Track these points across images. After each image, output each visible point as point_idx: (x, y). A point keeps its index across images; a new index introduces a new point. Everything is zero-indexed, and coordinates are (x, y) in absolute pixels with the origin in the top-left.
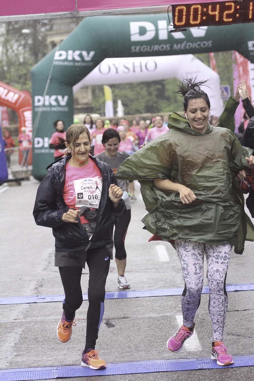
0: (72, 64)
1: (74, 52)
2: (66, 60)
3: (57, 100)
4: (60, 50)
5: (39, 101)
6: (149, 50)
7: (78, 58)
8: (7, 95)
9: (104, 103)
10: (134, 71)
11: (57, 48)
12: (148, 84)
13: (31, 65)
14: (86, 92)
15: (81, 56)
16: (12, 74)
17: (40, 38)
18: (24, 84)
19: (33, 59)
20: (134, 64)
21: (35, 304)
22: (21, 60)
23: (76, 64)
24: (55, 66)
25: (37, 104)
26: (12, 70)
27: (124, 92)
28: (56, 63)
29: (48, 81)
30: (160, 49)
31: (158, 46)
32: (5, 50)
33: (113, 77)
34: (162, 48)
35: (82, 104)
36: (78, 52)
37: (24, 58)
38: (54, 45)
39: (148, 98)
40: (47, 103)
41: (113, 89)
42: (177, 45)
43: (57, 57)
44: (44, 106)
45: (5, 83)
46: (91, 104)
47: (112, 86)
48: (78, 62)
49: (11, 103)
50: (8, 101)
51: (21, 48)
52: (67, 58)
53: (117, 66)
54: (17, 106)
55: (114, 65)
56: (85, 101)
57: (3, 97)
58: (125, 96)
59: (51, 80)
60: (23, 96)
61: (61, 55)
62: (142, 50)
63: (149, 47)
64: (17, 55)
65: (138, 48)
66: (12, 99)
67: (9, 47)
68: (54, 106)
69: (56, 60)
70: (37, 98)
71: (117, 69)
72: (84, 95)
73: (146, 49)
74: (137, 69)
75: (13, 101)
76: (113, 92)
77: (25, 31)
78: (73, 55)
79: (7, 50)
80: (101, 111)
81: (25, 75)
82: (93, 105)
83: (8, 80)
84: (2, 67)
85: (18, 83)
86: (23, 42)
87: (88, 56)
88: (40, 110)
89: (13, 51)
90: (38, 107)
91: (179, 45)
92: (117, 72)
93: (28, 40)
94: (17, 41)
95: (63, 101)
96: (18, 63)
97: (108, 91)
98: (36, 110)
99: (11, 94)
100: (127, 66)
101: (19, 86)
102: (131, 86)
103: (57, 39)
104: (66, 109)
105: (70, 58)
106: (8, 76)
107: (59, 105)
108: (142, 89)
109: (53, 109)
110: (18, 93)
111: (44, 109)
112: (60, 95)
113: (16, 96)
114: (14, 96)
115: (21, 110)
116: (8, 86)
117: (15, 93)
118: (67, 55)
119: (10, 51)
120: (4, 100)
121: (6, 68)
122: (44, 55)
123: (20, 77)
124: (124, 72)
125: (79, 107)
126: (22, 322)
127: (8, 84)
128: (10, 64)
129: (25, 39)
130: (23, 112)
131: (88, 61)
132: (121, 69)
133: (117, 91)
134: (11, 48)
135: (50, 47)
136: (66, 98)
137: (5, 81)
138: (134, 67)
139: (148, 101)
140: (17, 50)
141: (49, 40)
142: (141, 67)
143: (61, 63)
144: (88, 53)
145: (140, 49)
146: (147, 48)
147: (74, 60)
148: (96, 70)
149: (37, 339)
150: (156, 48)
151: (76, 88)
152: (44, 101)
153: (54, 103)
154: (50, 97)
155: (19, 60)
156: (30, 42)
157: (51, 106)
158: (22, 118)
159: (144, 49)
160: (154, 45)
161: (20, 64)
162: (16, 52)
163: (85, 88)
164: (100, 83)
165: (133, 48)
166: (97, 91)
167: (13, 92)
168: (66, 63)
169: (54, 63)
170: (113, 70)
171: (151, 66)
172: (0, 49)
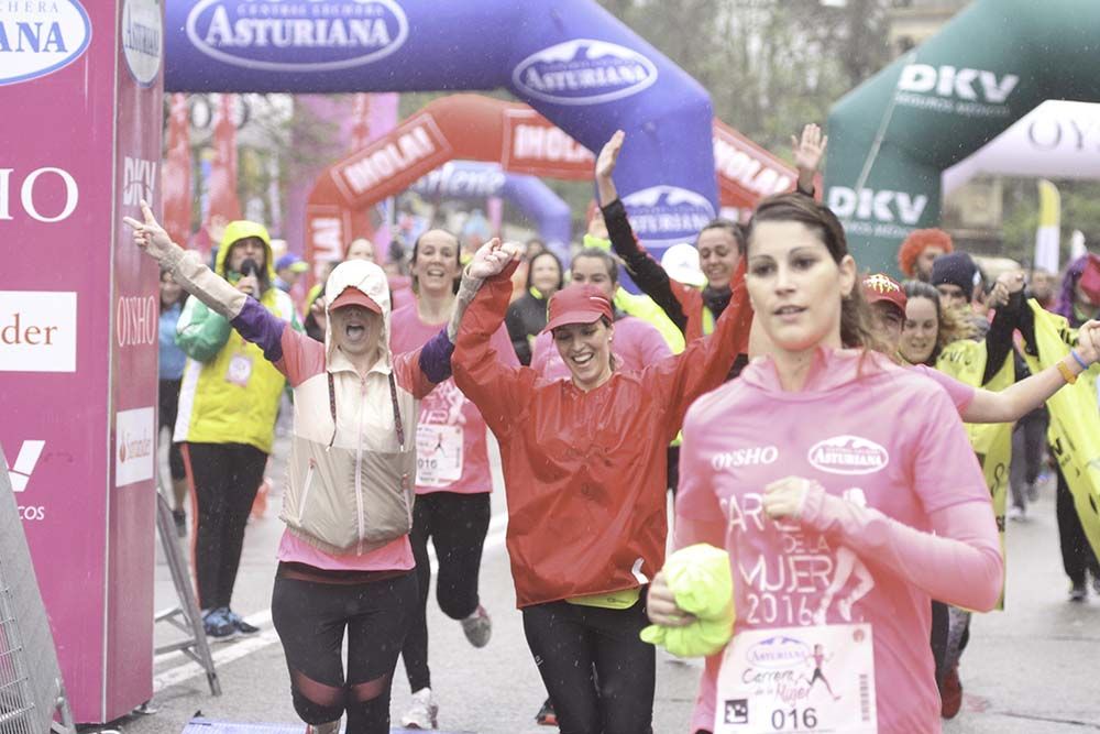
0: (947, 106)
1: (958, 71)
2: (933, 93)
3: (893, 206)
4: (918, 62)
5: (842, 202)
7: (967, 92)
8: (755, 176)
9: (1034, 230)
11: (912, 55)
13: (836, 98)
14: (987, 194)
15: (976, 85)
16: (782, 118)
17: (872, 24)
19: (847, 82)
22: (812, 82)
23: (961, 108)
24: (900, 108)
25: (835, 209)
26: (782, 107)
27: (1095, 204)
28: (901, 99)
29: (876, 149)
32: (767, 50)
33: (1068, 158)
35: (969, 228)
36: (968, 75)
37: (821, 78)
38: (907, 45)
40: (864, 212)
41: (1066, 193)
43: (907, 81)
45: (755, 142)
46: (998, 229)
47: (1065, 185)
48: (966, 101)
50: (757, 194)
51: (814, 48)
52: (935, 87)
53: (1082, 128)
55: (1074, 123)
56: (980, 218)
57: (745, 181)
59: (884, 145)
61: (918, 78)
64: (800, 68)
66: (770, 188)
67: (779, 41)
68: (884, 223)
69: (903, 92)
70: (836, 193)
71: (1080, 137)
72: (980, 201)
76: (1064, 202)
78: (956, 81)
79: (774, 50)
80: (1026, 254)
82: (1002, 234)
83: (766, 136)
84: (755, 98)
86: (822, 32)
87: (998, 89)
89: (791, 55)
92: (1080, 145)
93: (836, 26)
94: (806, 25)
95: (912, 209)
96: (799, 89)
97: (1050, 196)
99: (769, 176)
103: (916, 31)
105: (945, 89)
106: (767, 122)
107: (897, 220)
109: (880, 231)
112: (903, 190)
113: (783, 183)
114: (776, 181)
116: (764, 151)
118: (938, 79)
119: (783, 52)
120: (747, 191)
121: (764, 102)
122: (877, 69)
127: (765, 147)
128: (777, 90)
129: (828, 23)
131: (995, 104)
132: (1093, 137)
133: (1076, 202)
134: (787, 43)
135: (897, 51)
136: (921, 201)
137: (758, 137)
140: (803, 51)
141: (897, 32)
144: (999, 80)
147: (955, 97)
148: (1018, 129)
151: (953, 177)
152: (858, 203)
153: (884, 213)
154: (876, 192)
155: (804, 82)
156: (843, 32)
157: (873, 219)
161: (806, 93)
162: (800, 57)
163: (983, 181)
164: (1029, 171)
166: (1018, 195)
167: (775, 169)
168: (932, 103)
170: (1069, 138)
172: (755, 44)
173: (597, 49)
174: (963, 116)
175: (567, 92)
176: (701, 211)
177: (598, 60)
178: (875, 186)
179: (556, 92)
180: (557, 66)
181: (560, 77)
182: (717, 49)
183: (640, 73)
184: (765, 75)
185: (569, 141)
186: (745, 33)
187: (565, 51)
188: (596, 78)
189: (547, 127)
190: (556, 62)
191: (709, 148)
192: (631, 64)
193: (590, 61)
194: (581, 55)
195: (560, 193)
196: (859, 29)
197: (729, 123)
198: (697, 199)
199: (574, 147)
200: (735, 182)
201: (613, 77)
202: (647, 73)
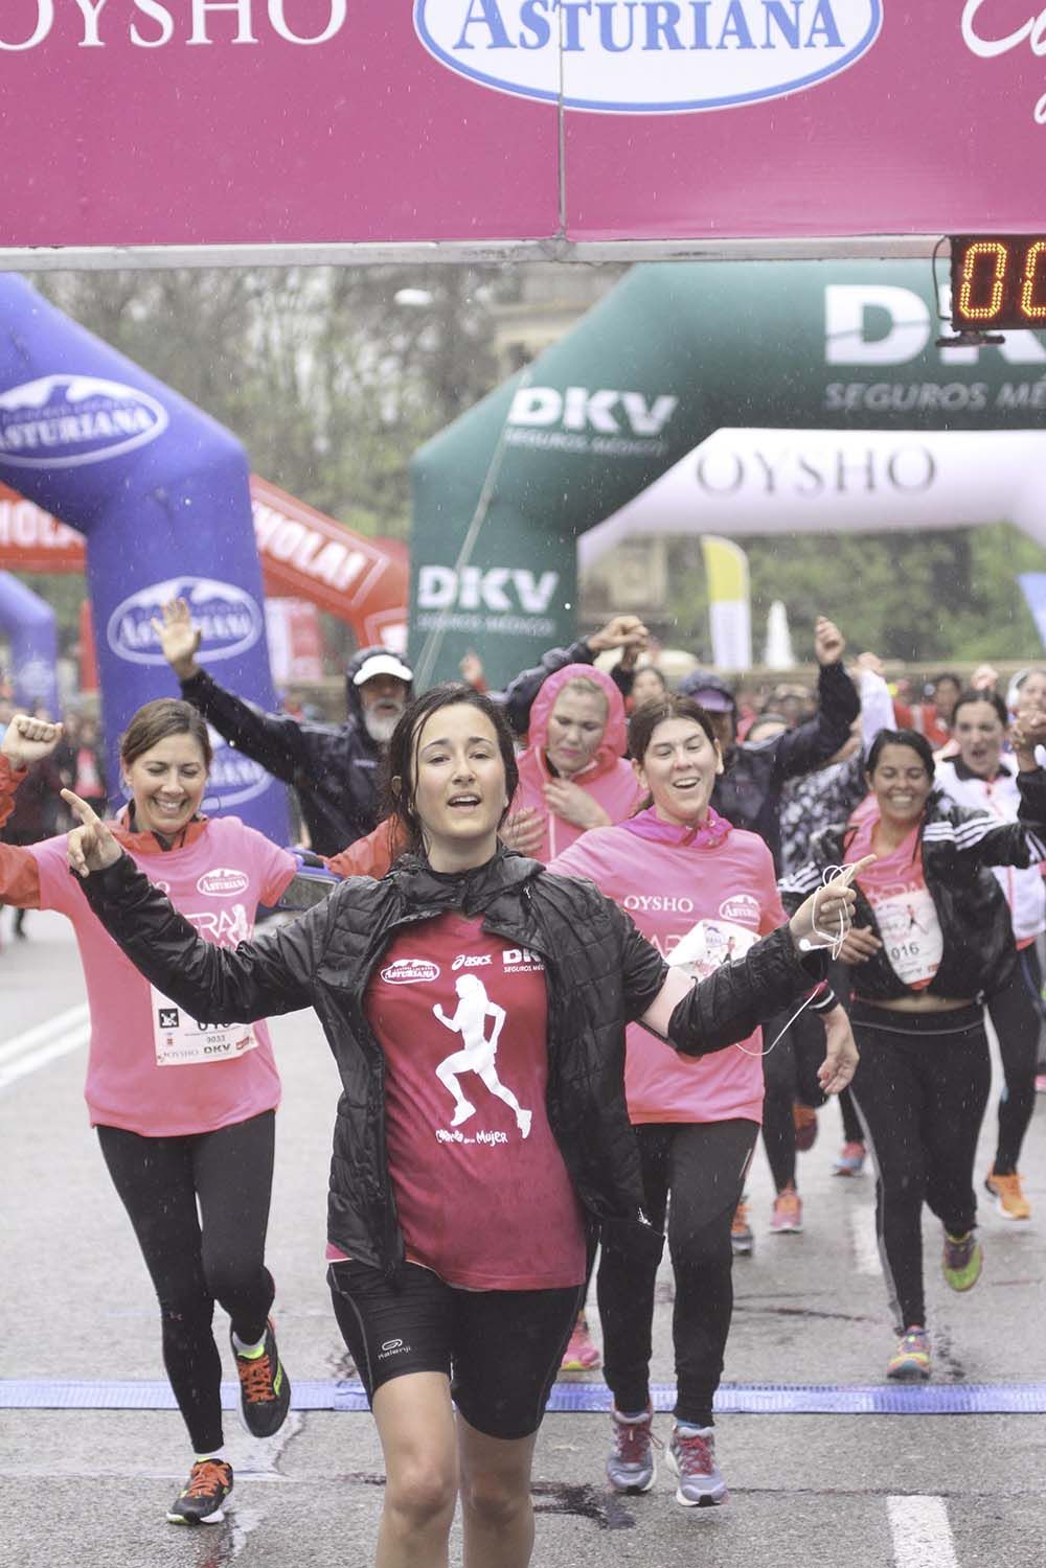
0: (579, 444)
1: (592, 394)
2: (557, 426)
3: (510, 590)
4: (537, 383)
5: (437, 587)
6: (898, 402)
7: (605, 423)
8: (316, 554)
10: (841, 486)
11: (527, 374)
12: (898, 541)
13: (427, 435)
14: (644, 560)
15: (618, 412)
16: (348, 467)
17: (470, 327)
18: (393, 512)
19: (437, 412)
20: (840, 456)
21: (326, 1414)
22: (389, 413)
23: (600, 446)
24: (513, 451)
25: (427, 599)
26: (350, 451)
27: (796, 567)
28: (514, 437)
29: (480, 511)
30: (945, 401)
31: (935, 389)
32: (323, 371)
33: (755, 506)
34: (954, 397)
36: (606, 398)
37: (401, 407)
38: (522, 357)
39: (894, 596)
40: (469, 600)
41: (754, 553)
42: (1016, 388)
43: (520, 413)
44: (456, 608)
45: (313, 505)
46: (662, 610)
47: (751, 543)
48: (608, 436)
49: (332, 588)
50: (319, 580)
51: (389, 366)
52: (561, 418)
53: (771, 461)
54: (354, 603)
55: (760, 457)
56: (638, 596)
57: (302, 562)
58: (806, 586)
59: (492, 504)
60: (383, 561)
61: (536, 406)
62: (870, 400)
63: (898, 392)
64: (371, 395)
65: (853, 391)
66: (339, 572)
67: (339, 359)
68: (499, 614)
69: (517, 427)
70: (428, 575)
71: (770, 474)
72: (636, 571)
73: (885, 401)
74: (855, 481)
75: (342, 583)
76: (754, 567)
77: (410, 296)
78: (590, 408)
79: (333, 371)
80: (699, 643)
81: (398, 474)
82: (668, 617)
83: (327, 496)
84: (309, 439)
85: (371, 506)
86: (400, 342)
87: (650, 417)
88: (440, 624)
89: (358, 377)
90: (434, 611)
91: (1023, 391)
92: (770, 487)
93: (420, 332)
94: (377, 333)
95: (537, 593)
96: (372, 425)
98: (425, 622)
99: (335, 553)
100: (812, 462)
101: (369, 520)
102: (828, 543)
103: (532, 336)
104: (547, 628)
105: (574, 419)
106: (329, 475)
107: (517, 610)
108: (870, 558)
109: (494, 624)
110: (363, 551)
111: (457, 622)
112: (523, 566)
113: (356, 563)
114: (344, 561)
115: (371, 621)
116: (327, 518)
117: (351, 550)
118: (564, 407)
119: (346, 375)
120: (305, 575)
121: (322, 444)
122: (481, 394)
123: (379, 483)
124: (800, 489)
126: (264, 1485)
127: (328, 511)
128: (341, 427)
129: (407, 329)
130: (379, 628)
131: (647, 437)
132: (789, 476)
133: (770, 564)
134: (351, 361)
135: (506, 365)
136: (549, 581)
137: (316, 497)
138: (841, 470)
139: (897, 609)
140: (375, 370)
141: (505, 338)
142: (870, 470)
143: (536, 440)
144: (650, 405)
145: (861, 398)
146: (891, 394)
147: (589, 431)
148: (681, 475)
149: (313, 1558)
150: (929, 395)
151: (594, 544)
152: (460, 587)
153: (498, 601)
154: (484, 574)
155: (379, 414)
156: (429, 340)
157: (483, 610)
159: (878, 398)
160: (921, 384)
161: (384, 430)
162: (368, 379)
163: (637, 544)
165: (833, 390)
166: (691, 559)
167: (342, 542)
168: (557, 441)
169: (508, 438)
170: (755, 477)
171: (911, 469)
172: (306, 364)
173: (81, 388)
174: (602, 456)
175: (42, 451)
176: (239, 610)
177: (83, 402)
178: (484, 561)
179: (25, 451)
180: (24, 414)
181: (29, 430)
182: (252, 373)
183: (142, 419)
184: (323, 409)
185: (46, 520)
186: (290, 349)
187: (34, 393)
188: (81, 429)
189: (14, 501)
190: (23, 409)
191: (247, 518)
192: (131, 407)
193: (72, 405)
194: (58, 397)
195: (39, 590)
196: (451, 336)
197: (273, 479)
198: (232, 594)
199: (56, 529)
200: (288, 565)
201: (104, 426)
202: (154, 418)
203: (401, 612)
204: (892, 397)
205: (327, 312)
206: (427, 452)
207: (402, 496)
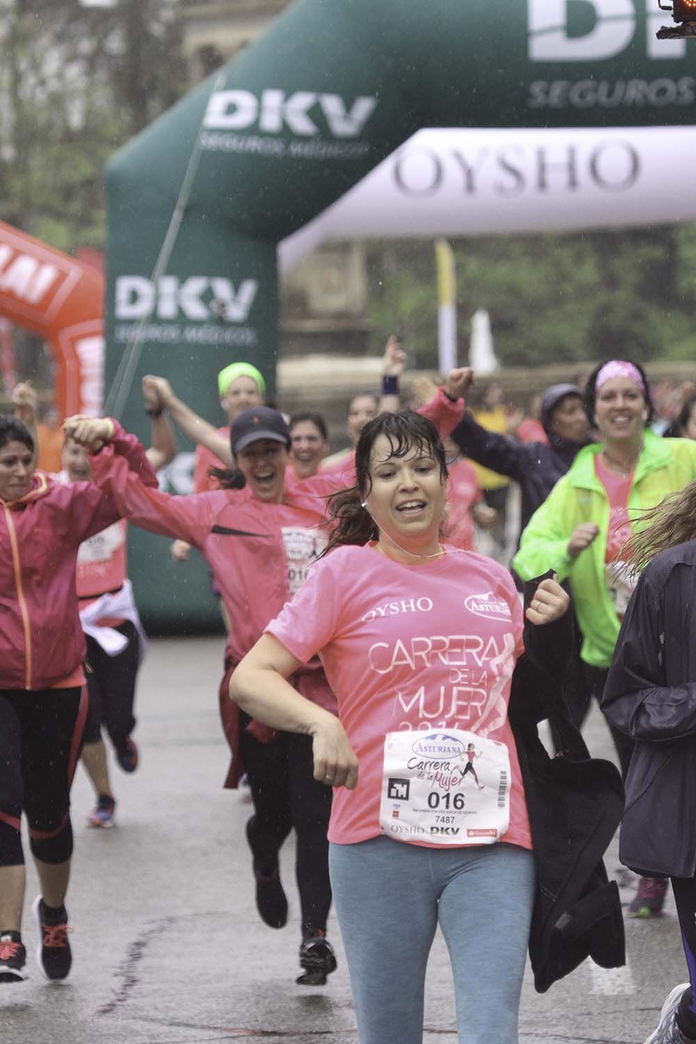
0: (276, 147)
1: (288, 96)
2: (254, 130)
3: (209, 298)
4: (230, 86)
5: (134, 297)
6: (603, 99)
7: (302, 125)
10: (542, 184)
11: (220, 77)
12: (604, 241)
13: (117, 143)
14: (343, 267)
15: (316, 114)
16: (37, 176)
17: (157, 29)
18: (84, 221)
19: (126, 116)
20: (541, 154)
22: (76, 119)
23: (297, 149)
24: (207, 156)
25: (124, 310)
26: (36, 160)
27: (502, 271)
28: (210, 142)
29: (177, 216)
30: (653, 98)
31: (642, 85)
33: (455, 207)
34: (662, 92)
35: (321, 317)
36: (303, 101)
37: (89, 114)
38: (212, 59)
39: (602, 297)
40: (167, 309)
43: (215, 116)
44: (154, 318)
46: (361, 317)
48: (304, 139)
50: (10, 294)
51: (74, 71)
52: (257, 121)
53: (471, 161)
54: (48, 316)
55: (458, 156)
56: (336, 302)
58: (513, 290)
59: (187, 211)
60: (75, 273)
61: (231, 109)
62: (575, 98)
63: (604, 88)
64: (57, 101)
65: (557, 89)
66: (31, 285)
67: (23, 65)
68: (198, 323)
69: (213, 131)
70: (125, 285)
71: (470, 174)
72: (334, 276)
73: (590, 98)
74: (557, 179)
75: (35, 295)
78: (283, 110)
79: (18, 78)
81: (89, 183)
82: (367, 323)
83: (14, 207)
85: (59, 216)
86: (86, 46)
87: (348, 119)
88: (138, 335)
89: (42, 83)
90: (131, 322)
92: (470, 187)
93: (106, 35)
94: (60, 38)
95: (237, 302)
96: (59, 132)
98: (122, 334)
99: (25, 266)
100: (512, 160)
101: (61, 232)
102: (534, 244)
103: (224, 37)
104: (248, 337)
105: (271, 122)
106: (16, 184)
107: (218, 319)
108: (579, 259)
109: (192, 335)
110: (54, 263)
111: (155, 333)
112: (221, 274)
113: (48, 275)
114: (36, 274)
115: (65, 334)
117: (41, 263)
118: (260, 110)
119: (31, 80)
122: (171, 100)
123: (68, 193)
124: (501, 189)
125: (310, 325)
128: (28, 134)
129: (93, 32)
130: (74, 341)
131: (347, 140)
132: (488, 174)
133: (474, 266)
134: (36, 66)
135: (196, 69)
136: (249, 290)
138: (542, 168)
139: (605, 310)
140: (60, 76)
141: (194, 40)
142: (571, 167)
143: (231, 144)
144: (348, 106)
145: (566, 97)
146: (596, 90)
147: (286, 133)
148: (381, 176)
150: (635, 91)
151: (293, 250)
152: (157, 298)
153: (196, 310)
154: (182, 281)
155: (65, 120)
156: (116, 43)
157: (182, 319)
158: (70, 364)
159: (582, 96)
160: (627, 79)
161: (70, 137)
162: (54, 85)
163: (336, 249)
165: (537, 88)
166: (389, 263)
167: (32, 255)
168: (254, 144)
169: (204, 142)
171: (614, 164)
174: (300, 160)
178: (181, 272)
196: (138, 38)
203: (97, 324)
204: (596, 94)
205: (12, 17)
206: (120, 158)
207: (92, 203)
